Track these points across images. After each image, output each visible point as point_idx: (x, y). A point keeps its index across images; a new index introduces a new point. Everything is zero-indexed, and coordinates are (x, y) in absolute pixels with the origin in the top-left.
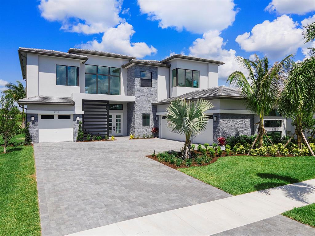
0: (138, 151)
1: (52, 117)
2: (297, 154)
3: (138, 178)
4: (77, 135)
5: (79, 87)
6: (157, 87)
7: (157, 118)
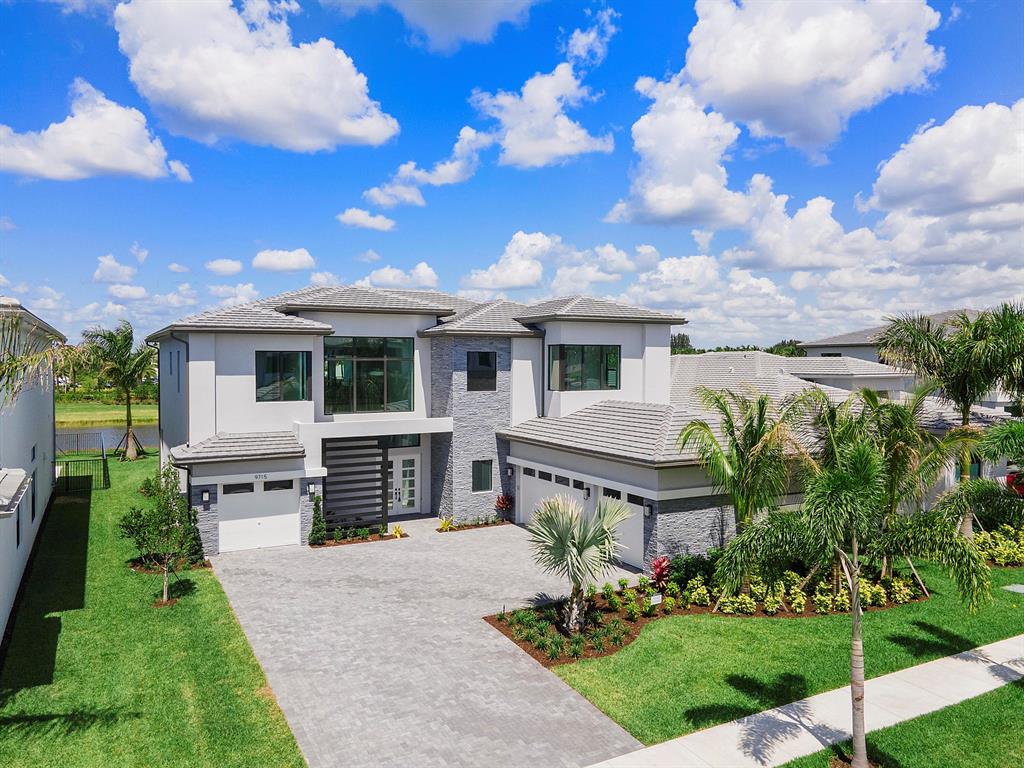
0: (464, 595)
1: (249, 487)
2: (823, 610)
3: (472, 697)
4: (310, 528)
5: (312, 402)
6: (509, 389)
7: (509, 471)
